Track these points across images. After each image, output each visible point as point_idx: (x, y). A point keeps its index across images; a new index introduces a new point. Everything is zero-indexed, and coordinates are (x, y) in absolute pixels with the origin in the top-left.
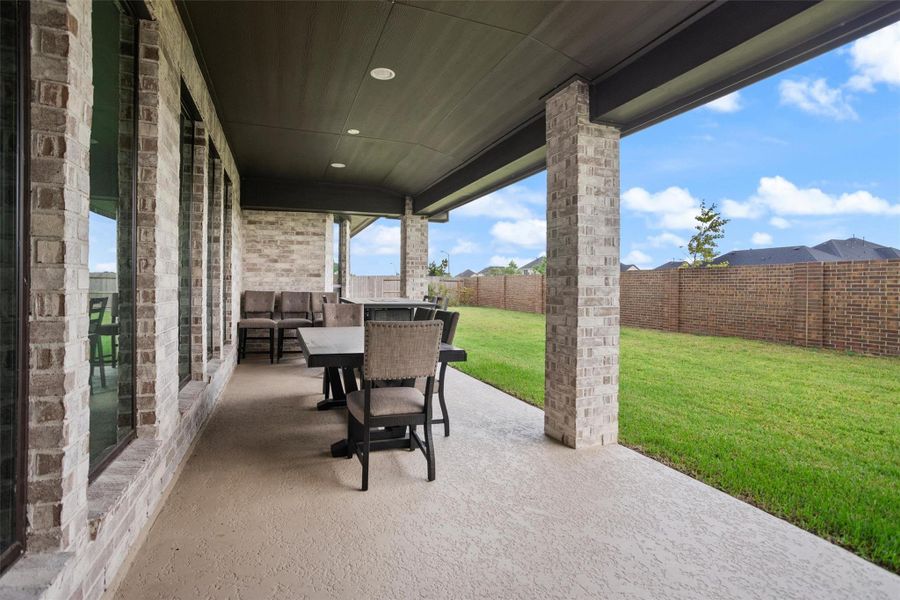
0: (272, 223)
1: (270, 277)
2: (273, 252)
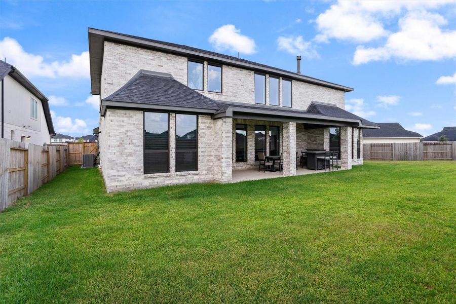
0: (312, 132)
1: (312, 145)
2: (313, 139)
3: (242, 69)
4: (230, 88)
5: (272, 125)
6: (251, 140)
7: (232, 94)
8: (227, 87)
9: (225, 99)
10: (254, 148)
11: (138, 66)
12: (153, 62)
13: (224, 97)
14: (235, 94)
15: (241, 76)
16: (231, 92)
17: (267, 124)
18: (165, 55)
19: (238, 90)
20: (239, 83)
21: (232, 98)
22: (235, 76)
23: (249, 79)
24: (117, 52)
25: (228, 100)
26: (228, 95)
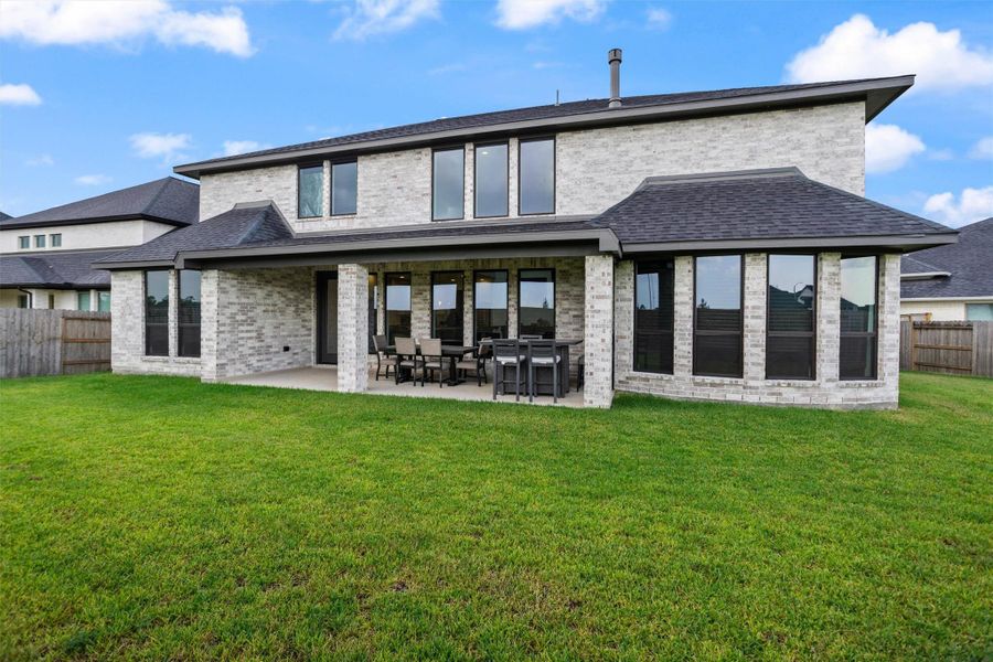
3: (399, 153)
4: (372, 199)
5: (480, 267)
6: (421, 306)
7: (374, 211)
8: (366, 200)
9: (361, 224)
10: (429, 325)
11: (232, 200)
12: (251, 188)
13: (359, 221)
14: (381, 211)
15: (397, 168)
16: (373, 208)
17: (463, 266)
18: (265, 171)
19: (390, 201)
20: (392, 183)
21: (374, 220)
22: (384, 172)
23: (418, 168)
24: (211, 186)
25: (369, 226)
26: (366, 215)
